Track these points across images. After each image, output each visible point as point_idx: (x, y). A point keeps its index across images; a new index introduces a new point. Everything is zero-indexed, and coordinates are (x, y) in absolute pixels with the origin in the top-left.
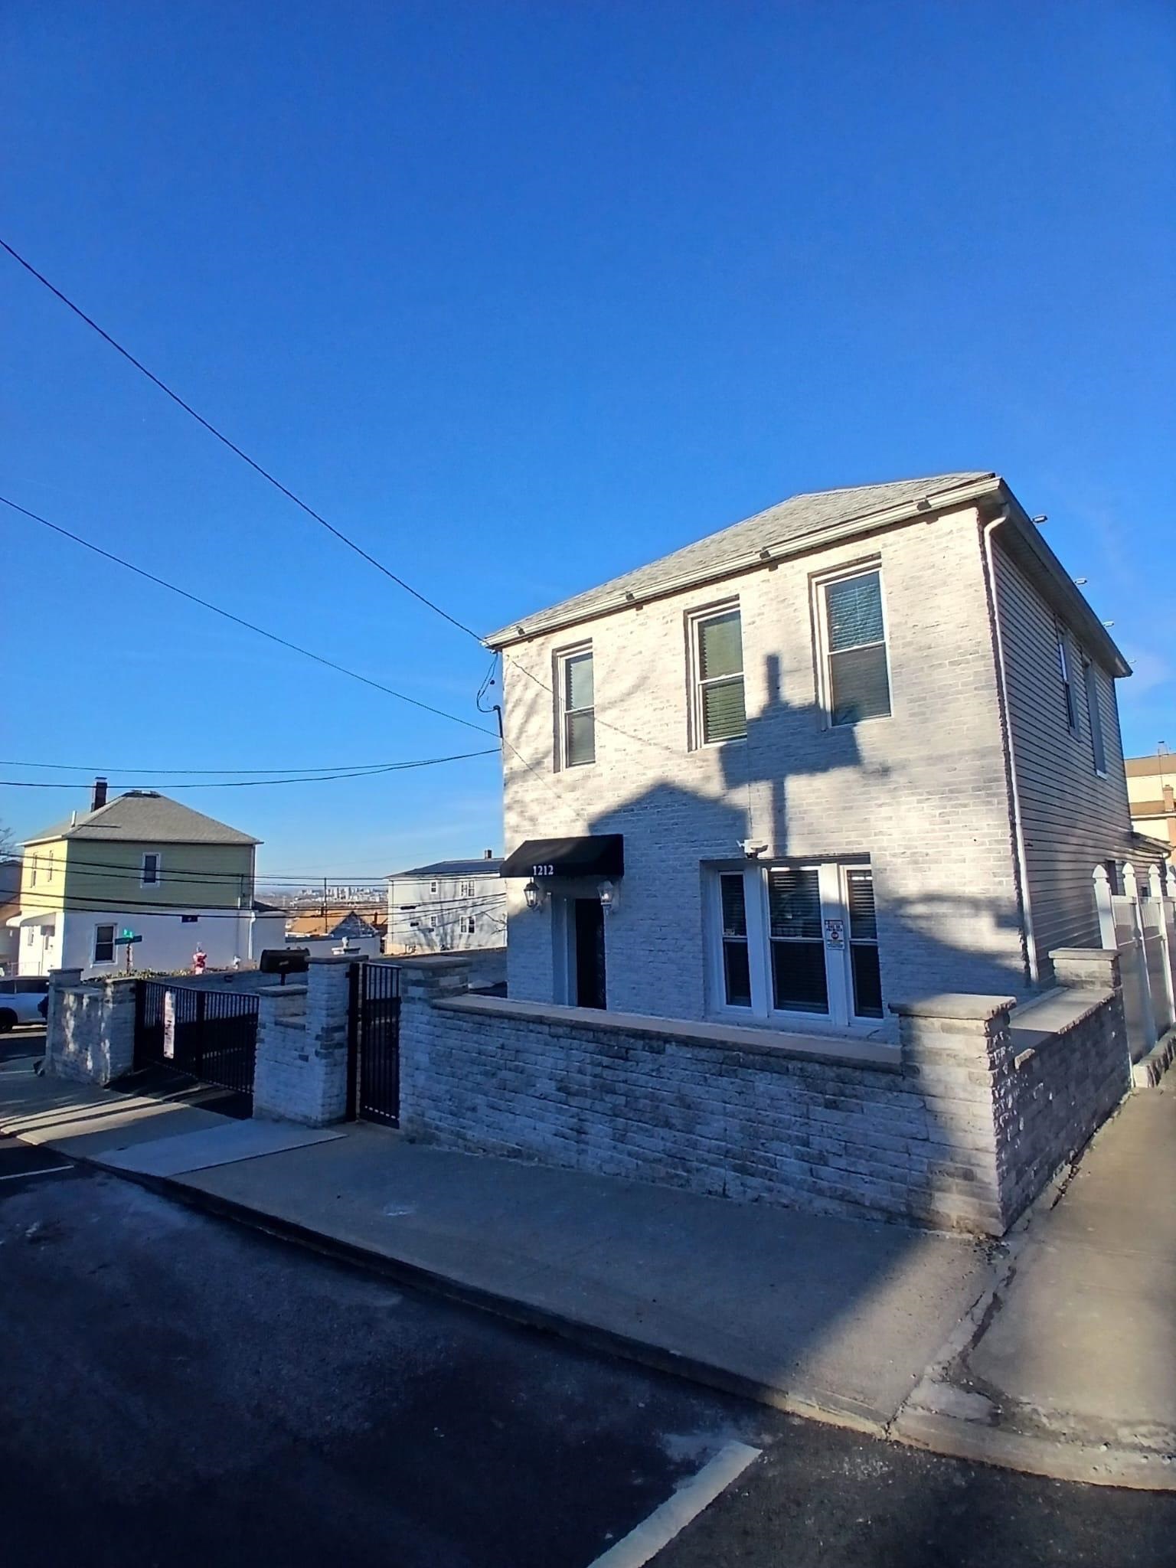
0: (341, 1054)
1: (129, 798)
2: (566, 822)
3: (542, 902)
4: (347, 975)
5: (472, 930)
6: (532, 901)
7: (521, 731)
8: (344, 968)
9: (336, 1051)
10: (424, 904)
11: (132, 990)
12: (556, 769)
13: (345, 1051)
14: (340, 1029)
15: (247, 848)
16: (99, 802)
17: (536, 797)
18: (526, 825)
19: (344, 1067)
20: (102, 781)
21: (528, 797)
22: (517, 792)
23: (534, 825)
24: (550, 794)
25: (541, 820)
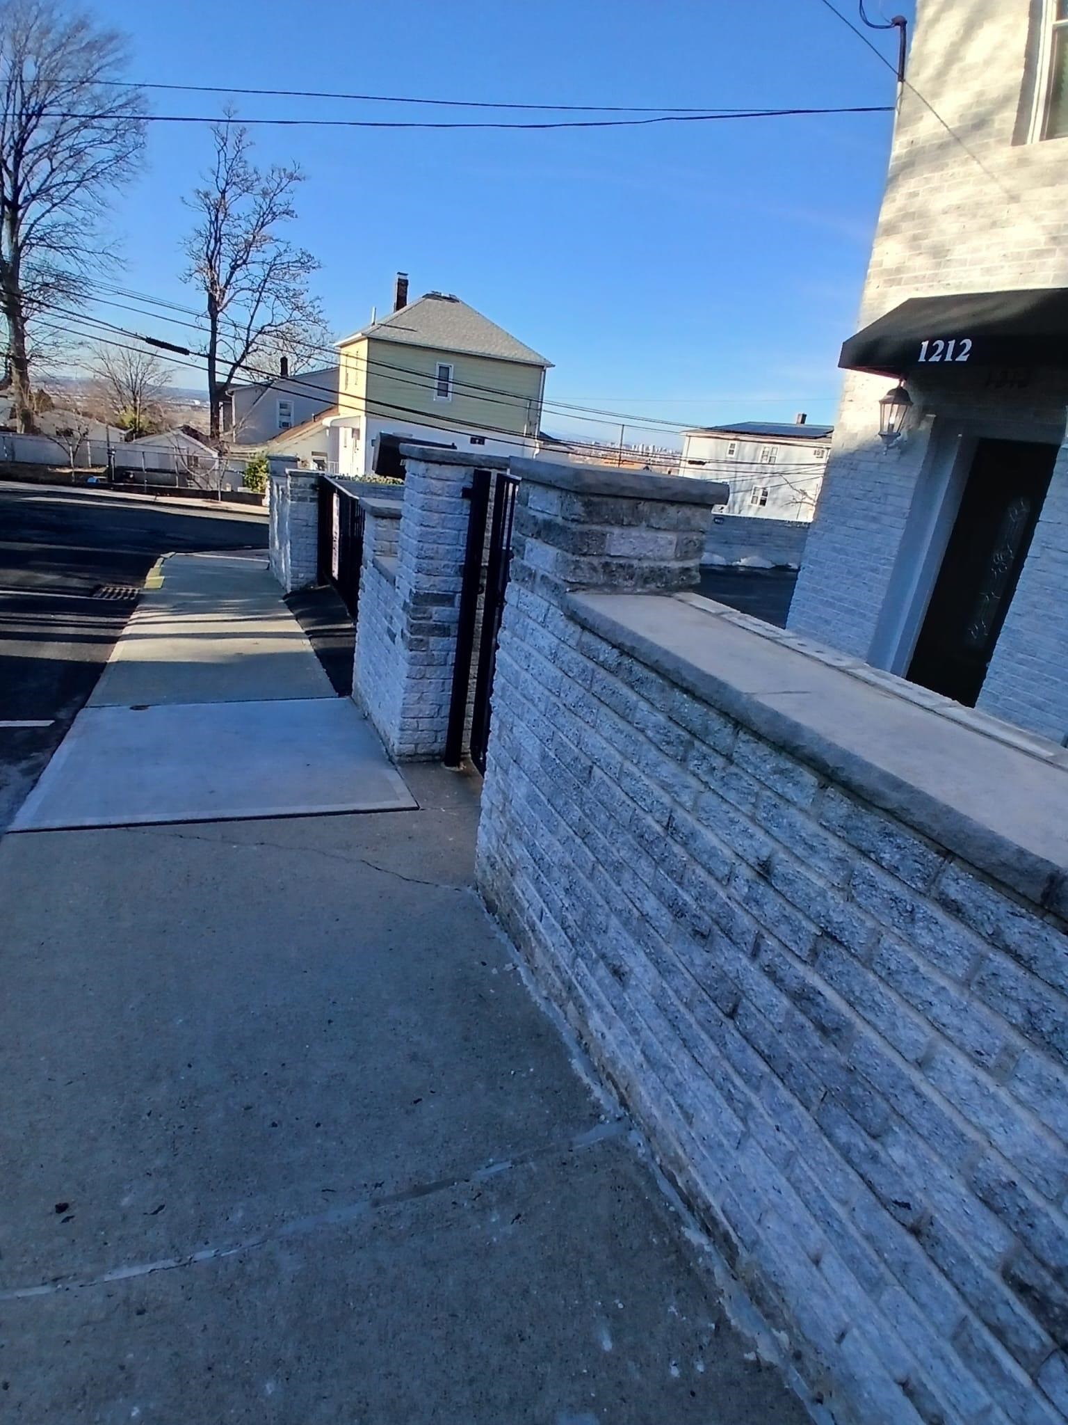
0: (443, 647)
1: (429, 300)
2: (1018, 257)
3: (909, 431)
4: (466, 493)
5: (763, 502)
6: (891, 427)
7: (953, 56)
8: (459, 477)
9: (432, 639)
10: (717, 461)
11: (313, 487)
12: (1019, 137)
13: (451, 642)
14: (443, 599)
15: (537, 370)
16: (401, 302)
17: (955, 202)
18: (921, 263)
19: (448, 672)
20: (402, 277)
21: (938, 203)
22: (914, 195)
23: (938, 265)
24: (993, 191)
25: (959, 252)
